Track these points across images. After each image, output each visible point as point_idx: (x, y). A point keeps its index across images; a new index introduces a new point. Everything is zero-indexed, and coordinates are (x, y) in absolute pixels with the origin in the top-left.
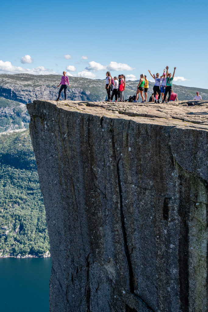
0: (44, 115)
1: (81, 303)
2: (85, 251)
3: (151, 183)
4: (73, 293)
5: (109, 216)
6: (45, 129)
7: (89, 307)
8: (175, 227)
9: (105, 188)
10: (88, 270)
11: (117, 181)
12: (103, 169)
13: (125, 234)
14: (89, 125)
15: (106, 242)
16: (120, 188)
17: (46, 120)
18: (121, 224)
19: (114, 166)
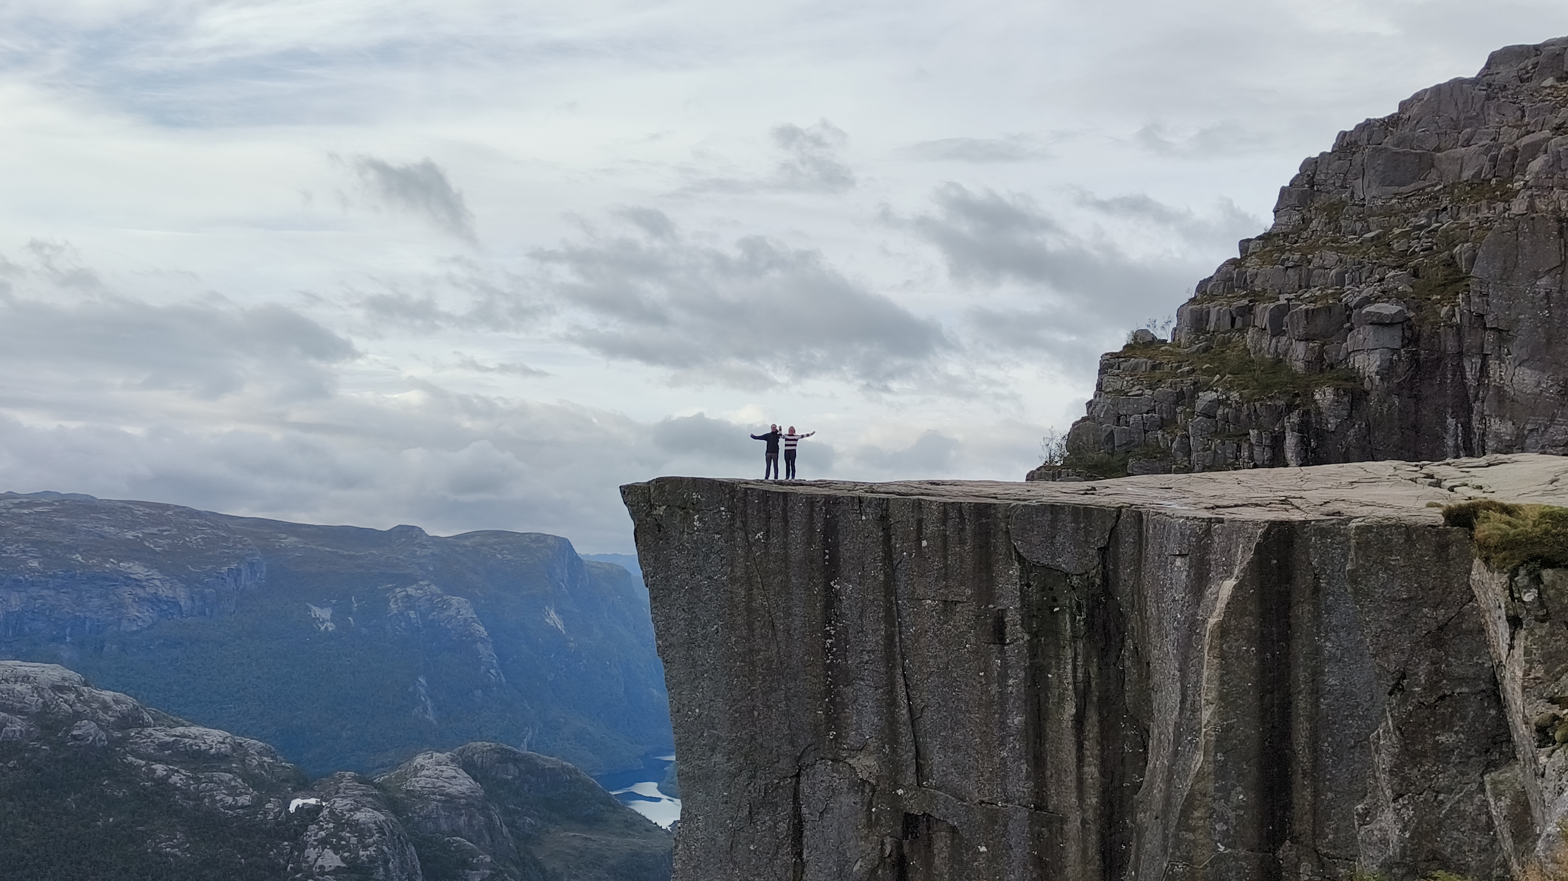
0: (693, 504)
1: (777, 852)
2: (793, 746)
3: (969, 592)
4: (753, 842)
5: (870, 662)
6: (696, 529)
7: (800, 854)
8: (1016, 651)
9: (861, 617)
10: (798, 783)
11: (893, 598)
12: (860, 584)
13: (907, 686)
14: (827, 512)
15: (859, 713)
16: (898, 610)
17: (698, 512)
18: (900, 671)
19: (886, 575)
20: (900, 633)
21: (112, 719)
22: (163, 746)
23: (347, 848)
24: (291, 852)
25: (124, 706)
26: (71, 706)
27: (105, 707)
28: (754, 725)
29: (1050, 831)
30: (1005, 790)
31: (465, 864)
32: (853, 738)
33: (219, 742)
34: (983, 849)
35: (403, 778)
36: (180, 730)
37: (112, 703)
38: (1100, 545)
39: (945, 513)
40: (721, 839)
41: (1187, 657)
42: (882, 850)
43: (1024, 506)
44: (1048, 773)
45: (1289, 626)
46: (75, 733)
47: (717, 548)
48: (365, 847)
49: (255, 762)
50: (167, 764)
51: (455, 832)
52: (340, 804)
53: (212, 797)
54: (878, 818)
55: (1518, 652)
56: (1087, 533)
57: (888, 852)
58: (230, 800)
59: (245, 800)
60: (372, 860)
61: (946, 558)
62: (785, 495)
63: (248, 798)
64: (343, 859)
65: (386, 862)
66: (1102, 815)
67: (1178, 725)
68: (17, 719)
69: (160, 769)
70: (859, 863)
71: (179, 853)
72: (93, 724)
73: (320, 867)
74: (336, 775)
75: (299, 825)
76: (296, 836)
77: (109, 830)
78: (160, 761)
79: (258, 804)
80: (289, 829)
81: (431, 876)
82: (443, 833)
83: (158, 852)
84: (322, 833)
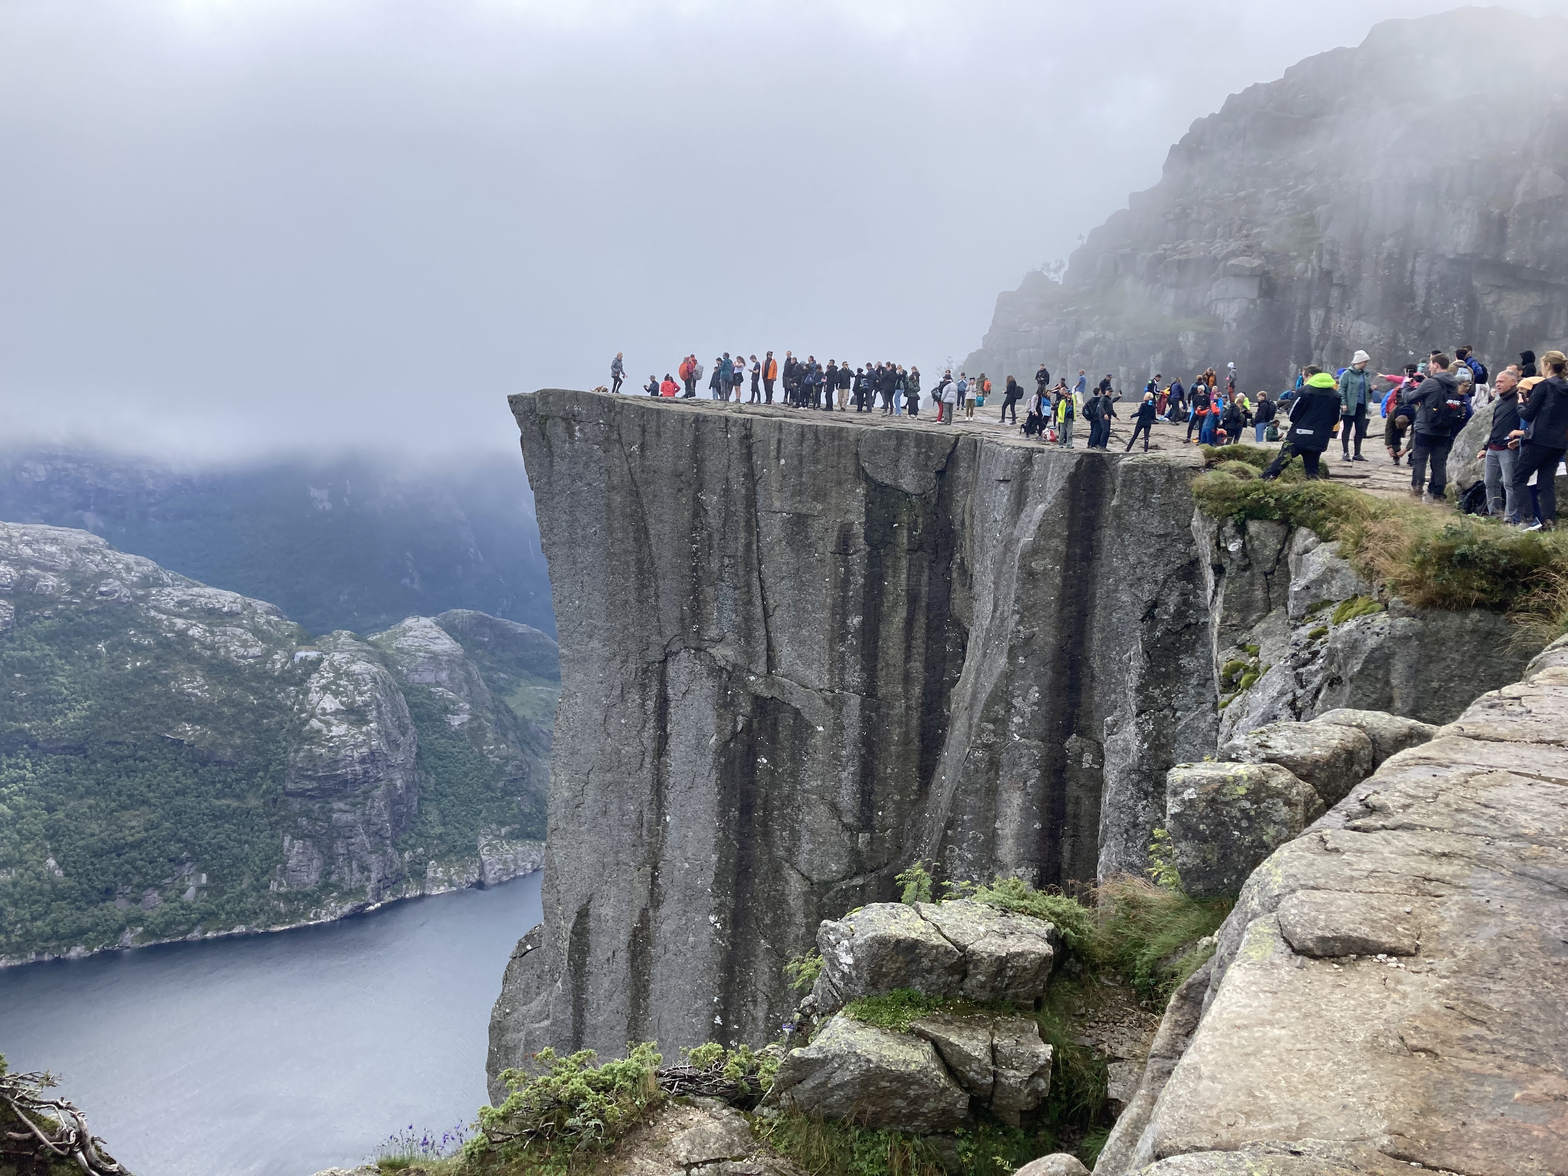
0: (574, 416)
1: (644, 727)
2: (661, 637)
3: (820, 507)
4: (624, 716)
7: (664, 728)
8: (858, 561)
10: (665, 668)
11: (753, 510)
12: (724, 496)
13: (762, 588)
14: (697, 429)
15: (719, 609)
16: (757, 521)
17: (579, 422)
18: (756, 574)
19: (747, 489)
20: (758, 541)
21: (136, 579)
22: (181, 604)
23: (344, 693)
24: (297, 696)
25: (145, 568)
26: (97, 566)
27: (128, 569)
28: (627, 616)
29: (878, 715)
30: (842, 680)
31: (446, 710)
32: (713, 632)
33: (231, 602)
34: (821, 729)
35: (394, 637)
36: (196, 590)
37: (133, 565)
38: (939, 468)
39: (803, 435)
40: (598, 715)
41: (1001, 572)
42: (735, 727)
43: (873, 431)
44: (879, 667)
45: (1091, 548)
46: (103, 589)
47: (596, 458)
48: (361, 694)
49: (262, 621)
50: (186, 618)
51: (438, 684)
52: (339, 658)
53: (227, 648)
54: (732, 700)
55: (1220, 599)
56: (928, 458)
57: (739, 728)
58: (241, 651)
59: (256, 651)
60: (367, 704)
61: (801, 476)
62: (659, 412)
63: (258, 649)
64: (342, 703)
65: (379, 706)
66: (922, 704)
67: (988, 631)
68: (49, 575)
69: (180, 623)
70: (714, 737)
71: (199, 694)
72: (118, 583)
73: (323, 709)
74: (335, 633)
75: (303, 674)
76: (301, 682)
77: (137, 672)
78: (179, 616)
79: (267, 655)
80: (294, 676)
81: (418, 719)
82: (428, 684)
83: (181, 692)
84: (323, 681)
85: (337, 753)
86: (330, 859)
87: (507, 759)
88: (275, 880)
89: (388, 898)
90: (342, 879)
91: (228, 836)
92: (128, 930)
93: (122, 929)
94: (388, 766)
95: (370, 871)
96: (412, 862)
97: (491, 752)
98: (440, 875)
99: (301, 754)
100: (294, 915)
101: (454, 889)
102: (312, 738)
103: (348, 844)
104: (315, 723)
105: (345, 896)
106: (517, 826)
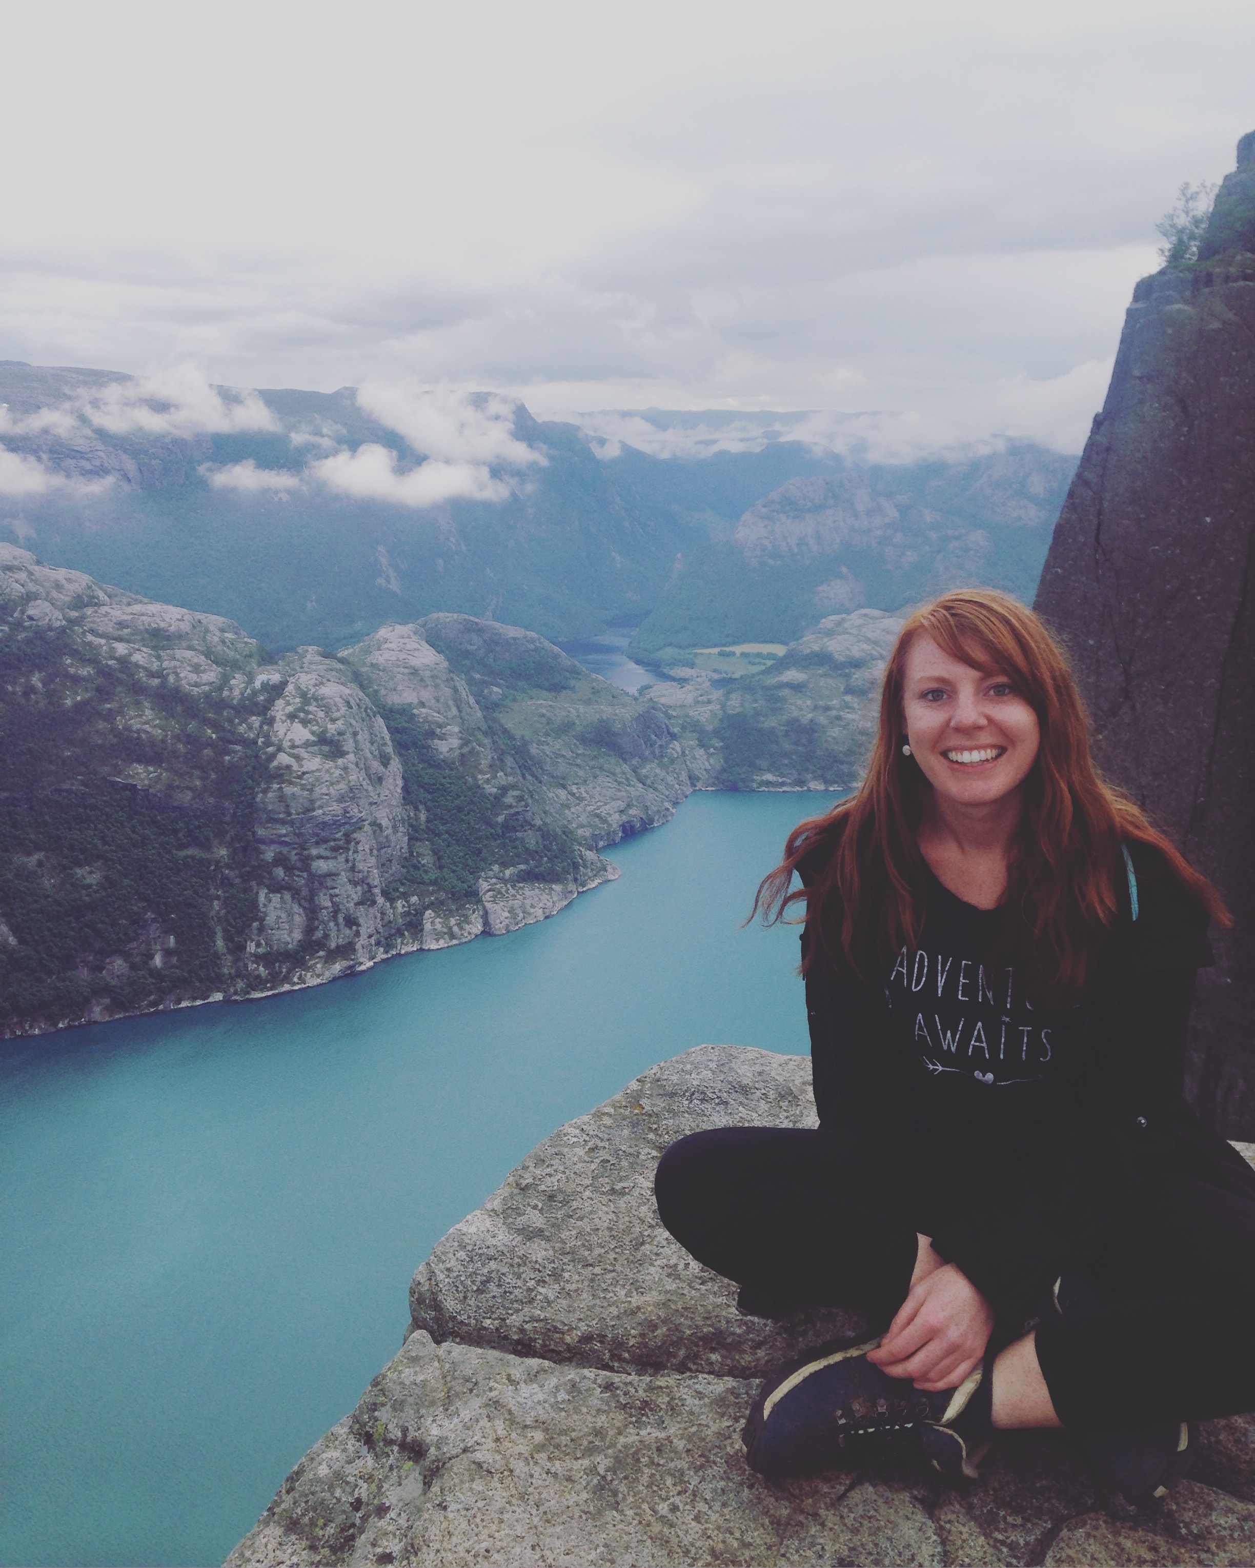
21: (67, 599)
22: (121, 625)
23: (315, 721)
24: (261, 727)
25: (77, 585)
26: (23, 586)
27: (58, 586)
31: (432, 734)
33: (178, 620)
35: (367, 651)
36: (137, 608)
37: (64, 582)
46: (30, 612)
48: (333, 721)
49: (216, 639)
50: (128, 641)
51: (422, 704)
52: (305, 680)
53: (177, 674)
58: (193, 677)
59: (210, 676)
60: (340, 734)
63: (212, 674)
64: (313, 733)
65: (355, 734)
71: (149, 730)
72: (47, 604)
73: (291, 740)
74: (300, 649)
75: (265, 700)
76: (264, 710)
77: (78, 707)
78: (120, 639)
79: (225, 680)
80: (256, 704)
81: (402, 747)
82: (410, 704)
83: (128, 729)
84: (290, 709)
85: (311, 791)
86: (312, 912)
87: (504, 789)
88: (252, 941)
89: (381, 955)
90: (326, 936)
91: (196, 892)
92: (94, 1001)
93: (87, 1000)
94: (371, 804)
95: (358, 925)
96: (405, 914)
97: (488, 781)
98: (438, 927)
99: (270, 795)
100: (275, 979)
101: (455, 942)
102: (282, 775)
103: (332, 896)
104: (283, 759)
105: (332, 956)
106: (522, 867)
